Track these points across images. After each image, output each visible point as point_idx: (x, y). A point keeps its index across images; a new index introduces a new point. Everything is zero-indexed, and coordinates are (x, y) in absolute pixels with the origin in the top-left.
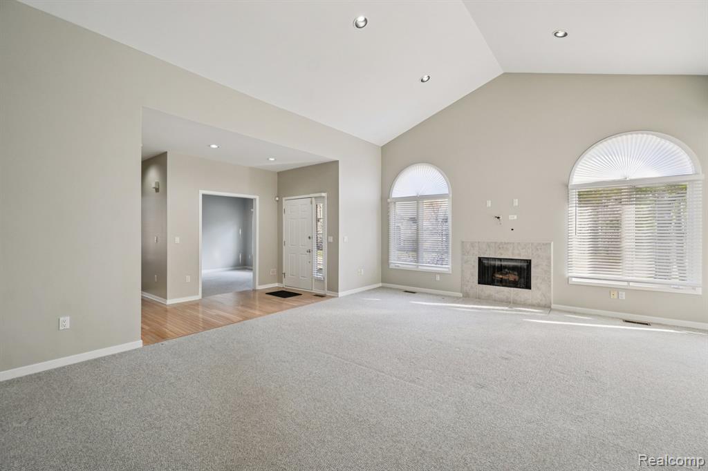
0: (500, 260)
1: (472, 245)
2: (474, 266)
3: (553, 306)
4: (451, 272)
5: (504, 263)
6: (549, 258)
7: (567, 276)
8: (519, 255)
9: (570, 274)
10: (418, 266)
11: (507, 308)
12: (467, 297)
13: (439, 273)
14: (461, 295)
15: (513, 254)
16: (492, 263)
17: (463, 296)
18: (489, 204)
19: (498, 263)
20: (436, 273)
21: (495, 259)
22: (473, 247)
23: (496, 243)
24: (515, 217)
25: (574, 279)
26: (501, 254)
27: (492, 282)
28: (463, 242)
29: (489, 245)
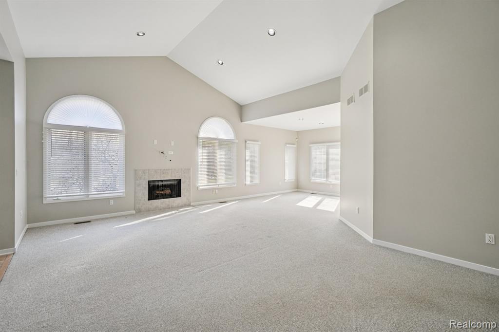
0: (162, 181)
1: (144, 172)
2: (145, 188)
3: (192, 204)
4: (125, 196)
5: (164, 183)
6: (190, 178)
7: (197, 186)
8: (175, 177)
9: (199, 185)
10: (89, 195)
11: (175, 211)
12: (140, 212)
13: (112, 199)
14: (134, 212)
15: (171, 176)
16: (157, 183)
17: (136, 213)
18: (156, 142)
19: (160, 183)
20: (109, 199)
21: (158, 181)
22: (144, 173)
23: (160, 170)
24: (172, 153)
25: (200, 187)
26: (164, 177)
27: (157, 197)
28: (136, 170)
29: (156, 171)
